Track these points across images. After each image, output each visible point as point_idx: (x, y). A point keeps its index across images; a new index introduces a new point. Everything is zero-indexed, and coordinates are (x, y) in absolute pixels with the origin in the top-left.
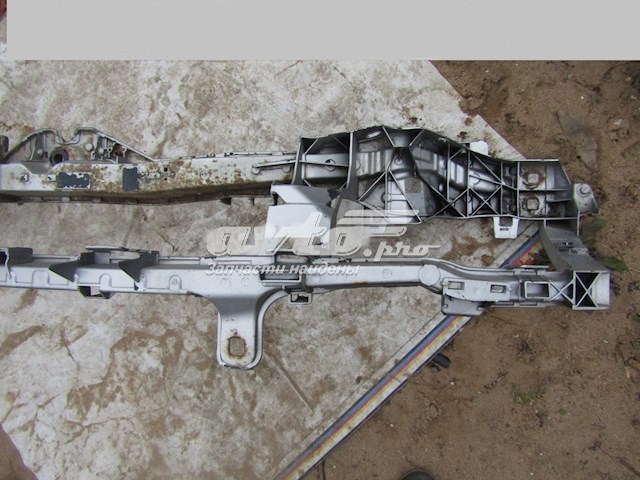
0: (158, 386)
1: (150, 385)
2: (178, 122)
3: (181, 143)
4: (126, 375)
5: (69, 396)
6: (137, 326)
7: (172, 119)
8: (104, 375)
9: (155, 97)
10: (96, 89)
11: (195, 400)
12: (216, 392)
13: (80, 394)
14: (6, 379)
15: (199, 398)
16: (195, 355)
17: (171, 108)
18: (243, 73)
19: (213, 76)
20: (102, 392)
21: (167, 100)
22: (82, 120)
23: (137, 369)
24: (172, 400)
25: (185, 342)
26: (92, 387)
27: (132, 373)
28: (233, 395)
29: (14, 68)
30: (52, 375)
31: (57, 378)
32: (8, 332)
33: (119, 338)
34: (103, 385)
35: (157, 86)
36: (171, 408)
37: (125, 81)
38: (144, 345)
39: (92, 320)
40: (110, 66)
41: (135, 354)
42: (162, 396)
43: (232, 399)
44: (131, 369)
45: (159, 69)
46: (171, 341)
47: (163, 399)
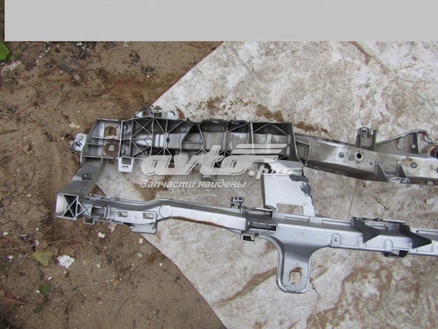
0: (377, 306)
1: (371, 307)
2: (381, 118)
3: (383, 133)
4: (353, 300)
5: (309, 320)
6: (361, 264)
7: (377, 116)
8: (336, 302)
9: (364, 98)
10: (325, 85)
11: (407, 314)
12: (420, 307)
13: (317, 318)
14: (253, 312)
15: (409, 312)
16: (402, 283)
17: (376, 108)
18: (425, 92)
19: (404, 90)
20: (334, 315)
21: (374, 102)
22: (311, 107)
23: (361, 295)
24: (390, 316)
25: (394, 274)
26: (326, 312)
27: (357, 298)
28: (429, 308)
29: (256, 57)
30: (298, 306)
31: (302, 307)
32: (255, 273)
33: (349, 273)
34: (334, 310)
35: (367, 91)
36: (389, 321)
37: (343, 82)
38: (365, 277)
39: (332, 261)
40: (334, 70)
41: (360, 284)
42: (381, 313)
43: (428, 311)
44: (357, 295)
45: (369, 79)
46: (384, 273)
47: (382, 315)
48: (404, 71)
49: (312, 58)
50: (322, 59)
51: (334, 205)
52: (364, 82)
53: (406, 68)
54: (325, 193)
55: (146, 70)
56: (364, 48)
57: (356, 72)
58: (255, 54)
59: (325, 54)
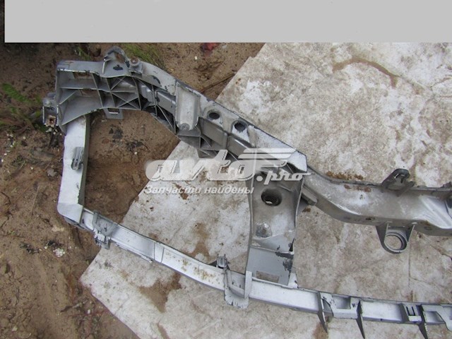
48: (441, 85)
49: (327, 93)
50: (339, 91)
51: (389, 269)
52: (395, 109)
53: (442, 81)
54: (374, 255)
55: (132, 146)
56: (387, 68)
57: (382, 98)
58: (259, 102)
59: (342, 85)
